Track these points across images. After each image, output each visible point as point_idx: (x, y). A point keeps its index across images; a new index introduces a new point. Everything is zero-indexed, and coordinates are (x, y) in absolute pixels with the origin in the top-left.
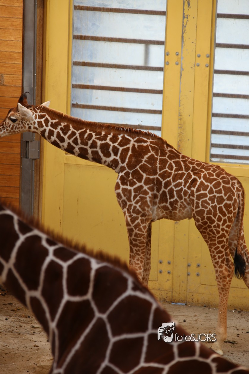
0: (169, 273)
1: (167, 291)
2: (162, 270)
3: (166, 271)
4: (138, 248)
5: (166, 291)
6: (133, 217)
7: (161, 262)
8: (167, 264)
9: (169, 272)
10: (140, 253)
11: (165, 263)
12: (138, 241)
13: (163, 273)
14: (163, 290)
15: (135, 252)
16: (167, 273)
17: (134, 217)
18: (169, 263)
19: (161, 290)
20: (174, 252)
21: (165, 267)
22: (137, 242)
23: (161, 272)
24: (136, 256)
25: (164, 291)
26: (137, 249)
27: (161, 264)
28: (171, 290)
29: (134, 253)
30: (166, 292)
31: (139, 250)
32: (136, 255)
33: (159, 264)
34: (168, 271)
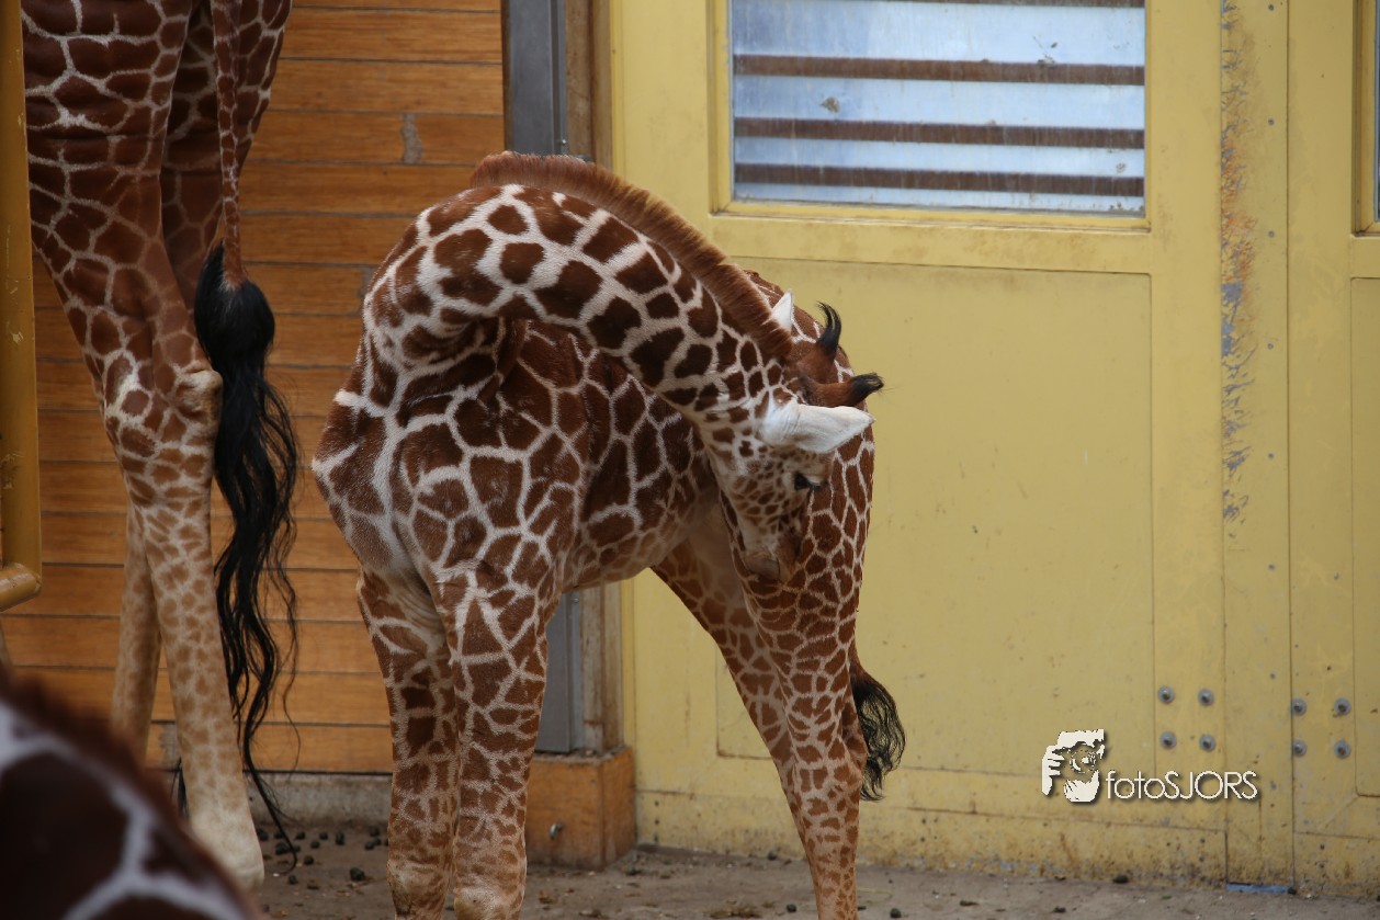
0: (1207, 746)
1: (1204, 830)
2: (1173, 735)
3: (1193, 738)
4: (515, 753)
5: (1198, 828)
6: (513, 601)
7: (1166, 698)
8: (1197, 704)
9: (1208, 740)
10: (516, 776)
11: (1187, 698)
12: (520, 721)
13: (1178, 748)
14: (1182, 824)
15: (495, 772)
16: (1196, 744)
17: (519, 601)
18: (1205, 701)
19: (1176, 827)
20: (1224, 647)
21: (1186, 719)
22: (513, 728)
23: (1168, 744)
24: (500, 791)
25: (1188, 829)
26: (507, 758)
27: (1168, 703)
28: (1222, 826)
29: (493, 780)
30: (1199, 835)
31: (514, 761)
32: (501, 787)
33: (1159, 704)
34: (1203, 736)
